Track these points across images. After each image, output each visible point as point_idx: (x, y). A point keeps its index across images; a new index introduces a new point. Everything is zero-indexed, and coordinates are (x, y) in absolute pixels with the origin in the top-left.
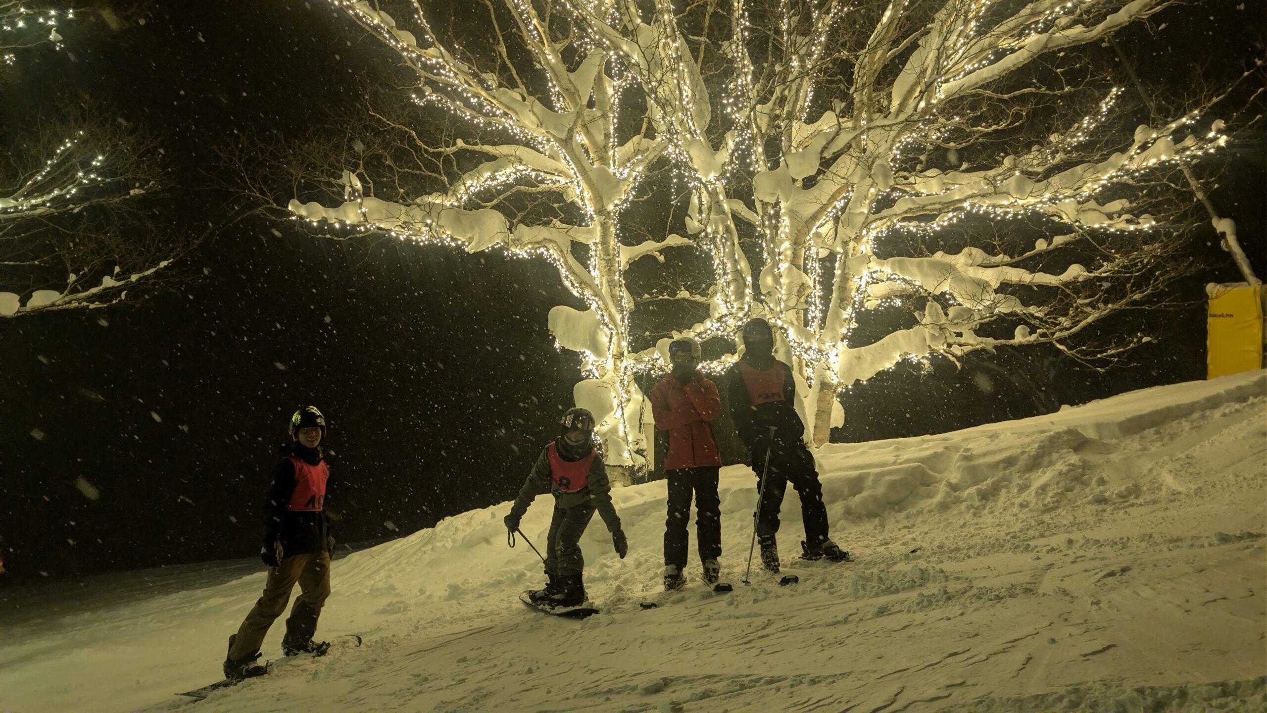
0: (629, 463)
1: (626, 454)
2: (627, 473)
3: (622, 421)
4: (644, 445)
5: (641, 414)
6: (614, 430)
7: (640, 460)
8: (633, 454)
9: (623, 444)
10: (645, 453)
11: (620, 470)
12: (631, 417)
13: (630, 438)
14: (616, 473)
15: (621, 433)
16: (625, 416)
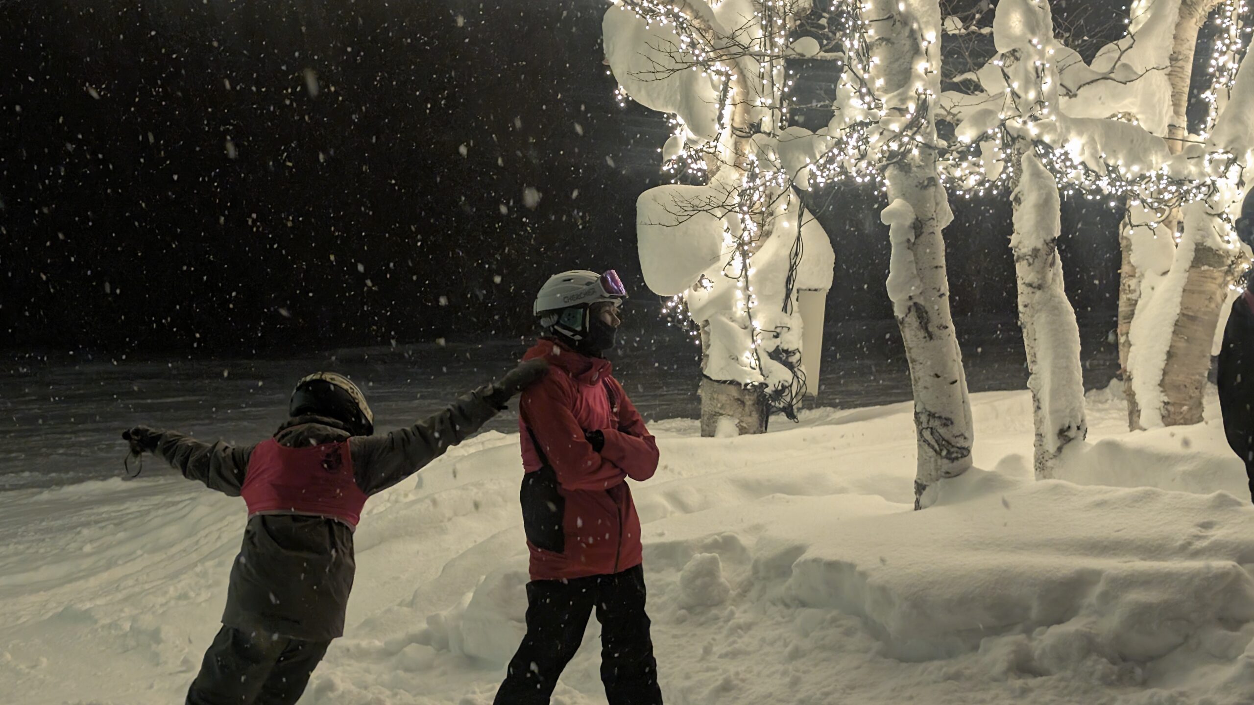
0: (756, 378)
1: (748, 358)
2: (749, 400)
3: (741, 284)
4: (792, 341)
5: (792, 268)
6: (723, 302)
7: (780, 374)
8: (765, 359)
9: (741, 334)
10: (794, 359)
11: (734, 391)
12: (763, 275)
13: (758, 324)
14: (723, 398)
15: (739, 309)
16: (751, 272)
